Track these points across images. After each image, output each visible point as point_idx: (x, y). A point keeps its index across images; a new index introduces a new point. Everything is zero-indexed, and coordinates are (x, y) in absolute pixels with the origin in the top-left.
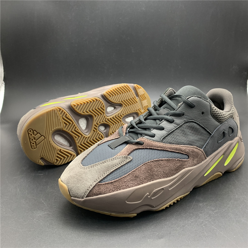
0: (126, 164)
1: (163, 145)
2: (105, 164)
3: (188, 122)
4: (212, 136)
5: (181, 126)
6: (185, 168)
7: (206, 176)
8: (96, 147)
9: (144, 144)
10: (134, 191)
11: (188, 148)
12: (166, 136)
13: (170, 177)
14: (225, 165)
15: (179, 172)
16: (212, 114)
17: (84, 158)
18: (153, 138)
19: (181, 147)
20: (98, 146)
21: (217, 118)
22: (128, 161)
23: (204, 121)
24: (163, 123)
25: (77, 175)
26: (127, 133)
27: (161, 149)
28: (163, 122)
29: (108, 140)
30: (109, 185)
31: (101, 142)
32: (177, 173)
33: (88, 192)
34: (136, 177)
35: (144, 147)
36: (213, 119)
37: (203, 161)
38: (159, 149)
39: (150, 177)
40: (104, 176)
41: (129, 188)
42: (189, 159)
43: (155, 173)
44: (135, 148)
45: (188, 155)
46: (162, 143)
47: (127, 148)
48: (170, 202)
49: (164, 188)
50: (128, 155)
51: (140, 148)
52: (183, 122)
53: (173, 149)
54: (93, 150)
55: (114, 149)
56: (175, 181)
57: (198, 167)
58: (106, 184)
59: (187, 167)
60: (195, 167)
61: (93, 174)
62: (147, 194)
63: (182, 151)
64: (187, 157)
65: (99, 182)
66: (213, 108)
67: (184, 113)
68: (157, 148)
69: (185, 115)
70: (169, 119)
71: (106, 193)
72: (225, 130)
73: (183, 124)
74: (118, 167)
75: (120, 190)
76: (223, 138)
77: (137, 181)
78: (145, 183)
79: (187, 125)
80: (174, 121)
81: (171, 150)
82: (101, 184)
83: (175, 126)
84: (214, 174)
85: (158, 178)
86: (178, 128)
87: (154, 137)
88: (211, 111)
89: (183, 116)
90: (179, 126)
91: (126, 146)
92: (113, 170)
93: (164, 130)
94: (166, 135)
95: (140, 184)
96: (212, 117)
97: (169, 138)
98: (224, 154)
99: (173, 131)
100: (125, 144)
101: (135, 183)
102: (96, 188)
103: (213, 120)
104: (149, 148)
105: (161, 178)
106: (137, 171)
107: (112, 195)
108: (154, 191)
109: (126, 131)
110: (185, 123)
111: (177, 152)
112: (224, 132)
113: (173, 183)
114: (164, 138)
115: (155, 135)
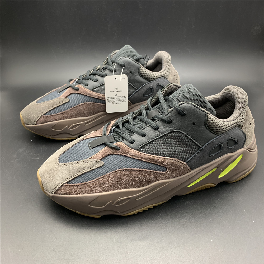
0: (96, 168)
1: (139, 154)
2: (77, 165)
3: (174, 132)
4: (202, 149)
5: (165, 135)
6: (159, 180)
7: (189, 187)
8: (78, 142)
9: (120, 149)
10: (98, 197)
11: (168, 161)
12: (146, 145)
13: (140, 187)
14: (219, 177)
15: (151, 183)
16: (206, 125)
17: (63, 153)
18: (132, 145)
19: (159, 159)
20: (81, 141)
21: (212, 130)
22: (99, 166)
23: (194, 132)
24: (147, 129)
25: (50, 171)
26: (112, 132)
27: (135, 158)
28: (147, 127)
29: (91, 137)
30: (75, 188)
31: (84, 137)
32: (149, 184)
33: (56, 190)
34: (103, 184)
35: (119, 154)
36: (207, 130)
37: (186, 174)
38: (133, 157)
39: (117, 186)
40: (73, 178)
41: (94, 193)
42: (166, 172)
43: (123, 182)
44: (110, 153)
45: (165, 167)
46: (139, 152)
47: (103, 152)
48: (138, 210)
49: (130, 198)
50: (101, 160)
51: (114, 153)
52: (169, 131)
53: (149, 159)
54: (74, 145)
55: (91, 149)
56: (144, 192)
57: (176, 180)
58: (73, 186)
59: (162, 180)
60: (173, 179)
61: (63, 173)
62: (111, 201)
63: (159, 162)
64: (165, 169)
65: (67, 183)
66: (209, 118)
67: (172, 121)
68: (132, 157)
69: (173, 124)
70: (153, 126)
71: (71, 194)
72: (221, 143)
73: (168, 133)
74: (87, 171)
75: (84, 193)
76: (219, 151)
77: (103, 188)
78: (110, 191)
79: (173, 135)
80: (159, 128)
81: (147, 161)
82: (68, 185)
83: (159, 134)
84: (203, 185)
85: (126, 187)
86: (160, 137)
87: (133, 143)
88: (205, 122)
89: (170, 124)
90: (162, 135)
91: (104, 148)
92: (83, 173)
93: (146, 137)
94: (146, 143)
95: (105, 192)
96: (205, 129)
97: (148, 147)
98: (217, 167)
99: (155, 140)
100: (104, 146)
101: (101, 189)
102: (63, 187)
103: (207, 132)
104: (124, 155)
105: (128, 188)
106: (104, 178)
107: (75, 198)
108: (119, 200)
109: (111, 129)
110: (170, 132)
111: (153, 163)
112: (220, 145)
113: (142, 193)
114: (142, 147)
115: (134, 141)
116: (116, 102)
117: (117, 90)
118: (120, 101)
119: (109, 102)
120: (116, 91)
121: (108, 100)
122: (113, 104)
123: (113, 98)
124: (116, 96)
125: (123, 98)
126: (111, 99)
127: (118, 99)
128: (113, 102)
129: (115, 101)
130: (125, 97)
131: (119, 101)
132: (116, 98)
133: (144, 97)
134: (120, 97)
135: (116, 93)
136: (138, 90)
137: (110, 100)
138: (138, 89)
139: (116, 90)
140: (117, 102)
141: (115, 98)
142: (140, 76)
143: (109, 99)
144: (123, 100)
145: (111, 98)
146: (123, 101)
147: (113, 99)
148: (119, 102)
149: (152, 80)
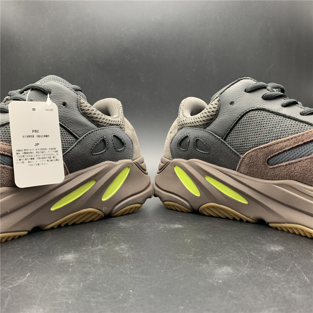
14: (104, 199)
116: (36, 161)
117: (38, 134)
118: (46, 160)
119: (21, 161)
120: (35, 136)
121: (19, 155)
122: (31, 165)
123: (30, 151)
124: (37, 147)
125: (52, 152)
126: (26, 155)
127: (41, 155)
128: (30, 160)
129: (35, 158)
130: (56, 150)
131: (43, 158)
132: (37, 152)
133: (93, 155)
134: (45, 151)
135: (36, 140)
136: (81, 140)
137: (22, 155)
138: (80, 137)
139: (35, 134)
140: (39, 161)
141: (35, 152)
142: (81, 114)
143: (21, 153)
144: (52, 156)
145: (26, 152)
146: (52, 159)
147: (30, 154)
148: (45, 162)
149: (102, 126)
